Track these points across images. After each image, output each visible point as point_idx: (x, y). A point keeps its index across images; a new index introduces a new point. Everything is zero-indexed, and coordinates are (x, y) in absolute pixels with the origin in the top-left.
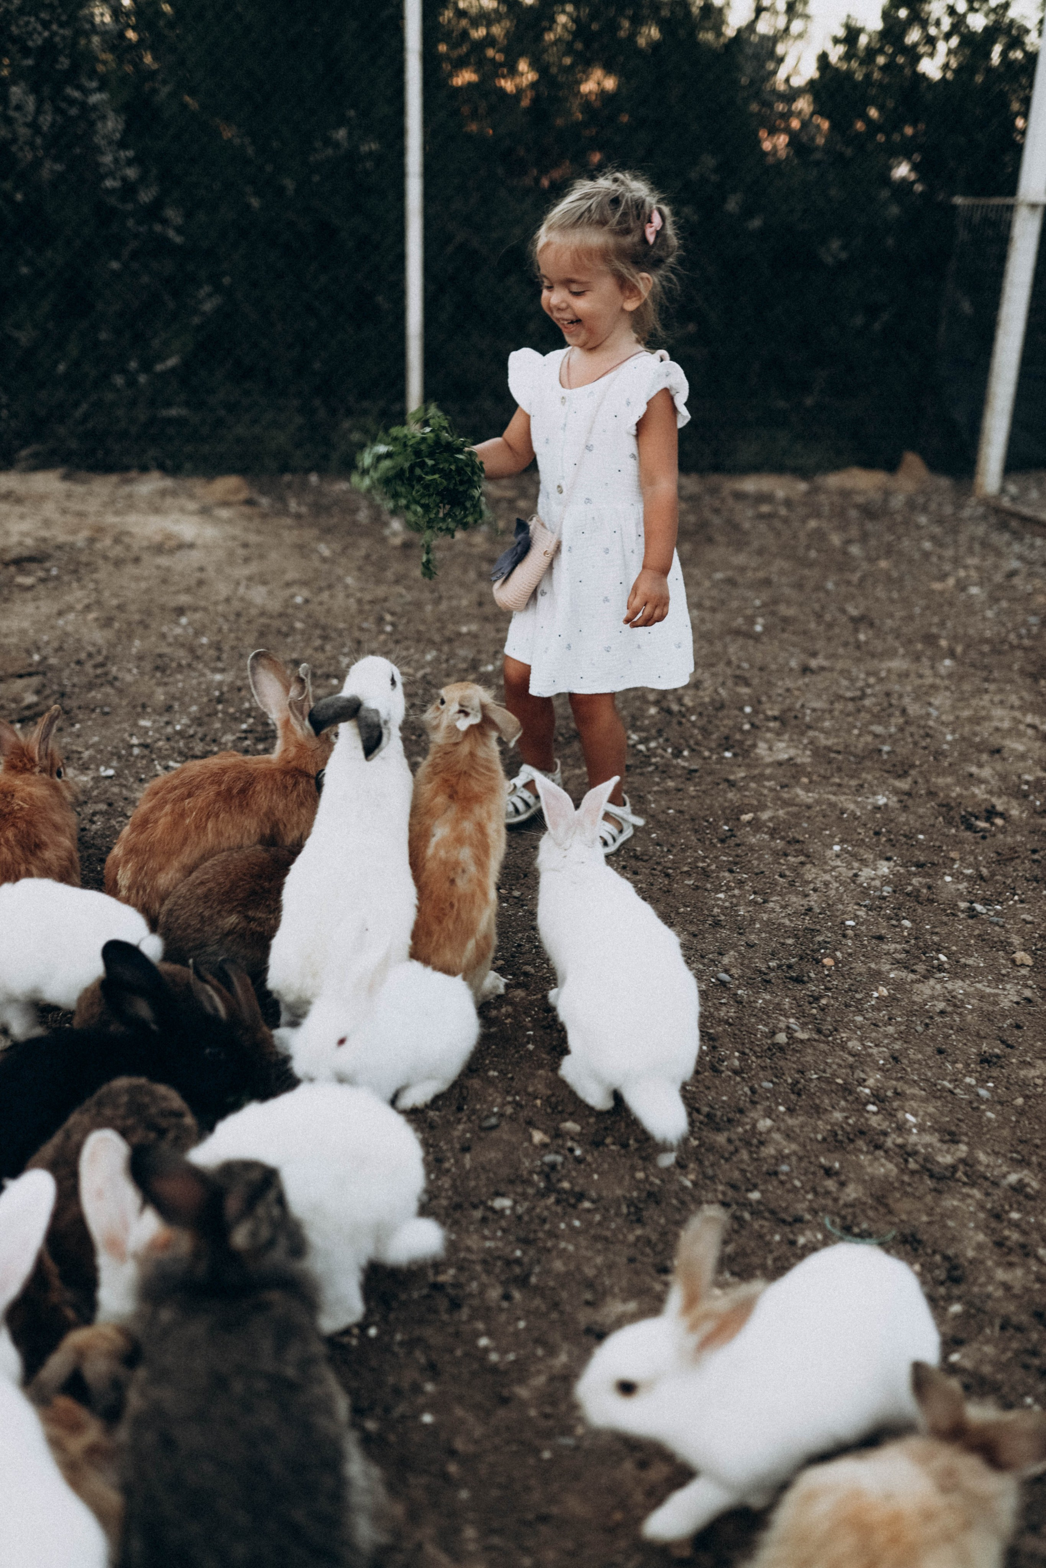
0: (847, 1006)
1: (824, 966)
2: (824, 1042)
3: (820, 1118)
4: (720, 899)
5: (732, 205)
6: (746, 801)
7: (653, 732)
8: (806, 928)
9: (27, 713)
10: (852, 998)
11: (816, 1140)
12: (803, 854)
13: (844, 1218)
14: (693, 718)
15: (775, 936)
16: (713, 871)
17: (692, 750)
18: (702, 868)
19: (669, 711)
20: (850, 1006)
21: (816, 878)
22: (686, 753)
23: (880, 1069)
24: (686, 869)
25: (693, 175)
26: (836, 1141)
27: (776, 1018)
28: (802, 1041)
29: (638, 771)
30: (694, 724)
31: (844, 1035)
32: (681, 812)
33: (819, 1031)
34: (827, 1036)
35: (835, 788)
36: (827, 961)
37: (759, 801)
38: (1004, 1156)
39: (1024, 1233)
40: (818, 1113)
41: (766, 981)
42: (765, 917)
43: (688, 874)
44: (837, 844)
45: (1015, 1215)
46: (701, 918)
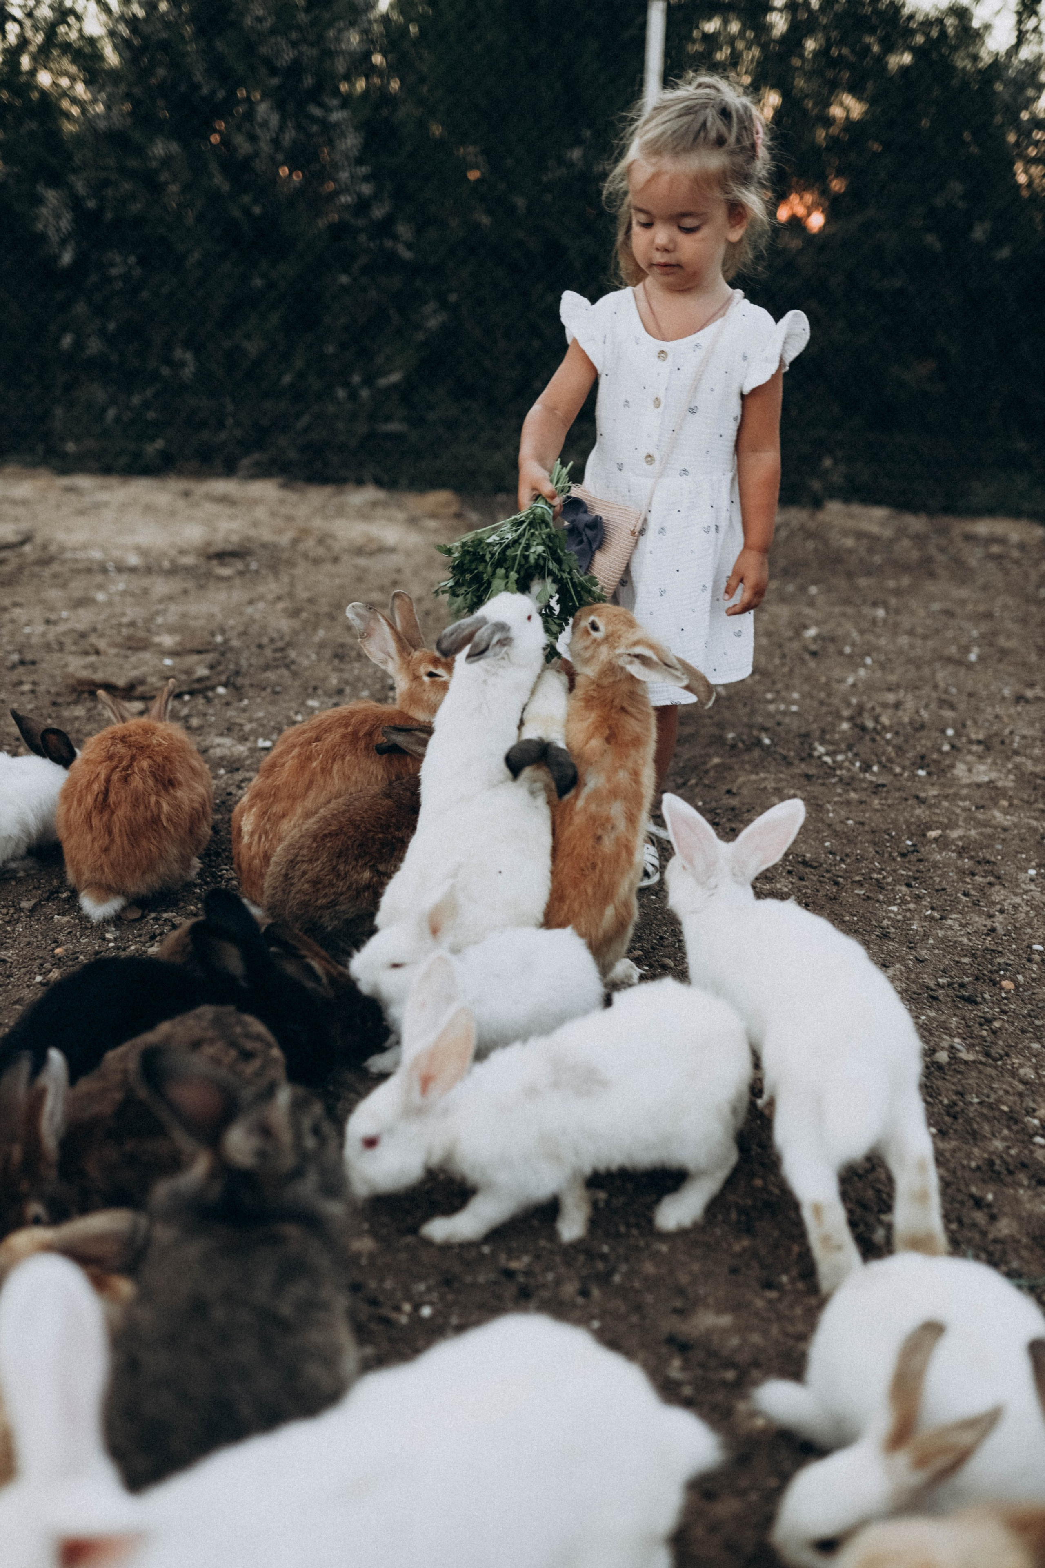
0: (1023, 1031)
1: (1002, 988)
2: (991, 1066)
3: (976, 1145)
4: (892, 912)
5: (979, 233)
6: (935, 818)
7: (843, 746)
8: (987, 949)
9: (196, 686)
10: (1031, 1024)
11: (969, 1167)
12: (993, 875)
14: (889, 736)
15: (950, 953)
16: (888, 884)
17: (883, 766)
18: (877, 880)
19: (863, 728)
20: (1028, 1032)
21: (1004, 900)
22: (875, 768)
24: (857, 878)
25: (939, 202)
26: (993, 1171)
27: (940, 1037)
28: (966, 1063)
29: (820, 781)
30: (888, 742)
31: (1016, 1061)
32: (862, 824)
33: (987, 1055)
34: (995, 1060)
35: (1037, 814)
36: (1007, 984)
37: (950, 820)
40: (975, 1139)
41: (933, 998)
42: (941, 933)
43: (860, 884)
44: (1034, 868)
46: (868, 928)
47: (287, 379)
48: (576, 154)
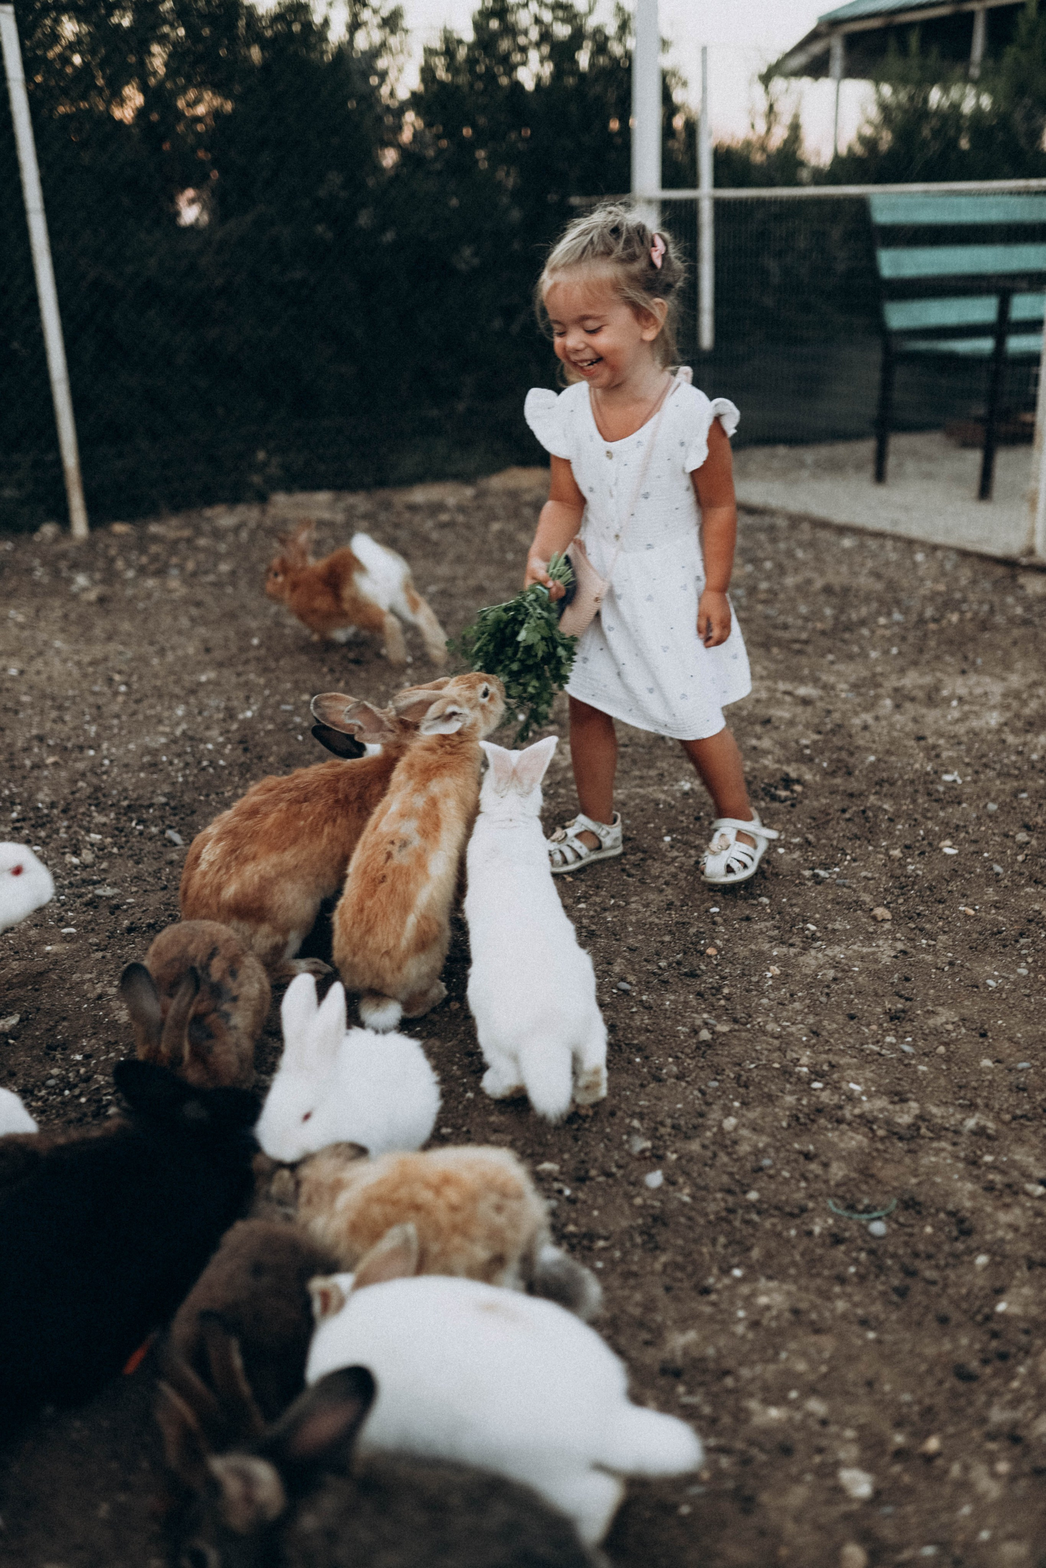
0: (748, 991)
1: (710, 957)
2: (744, 1031)
3: (775, 1106)
5: (364, 219)
8: (677, 923)
10: (750, 982)
11: (782, 1128)
12: (639, 851)
13: (842, 1198)
15: (651, 935)
20: (751, 990)
21: (662, 872)
23: (806, 1046)
25: (322, 193)
26: (801, 1124)
27: (691, 1017)
28: (724, 1034)
31: (759, 1020)
33: (735, 1021)
34: (744, 1024)
35: (637, 782)
36: (711, 951)
38: (953, 1104)
39: (1003, 1173)
40: (772, 1101)
41: (663, 982)
44: (666, 835)
45: (988, 1158)
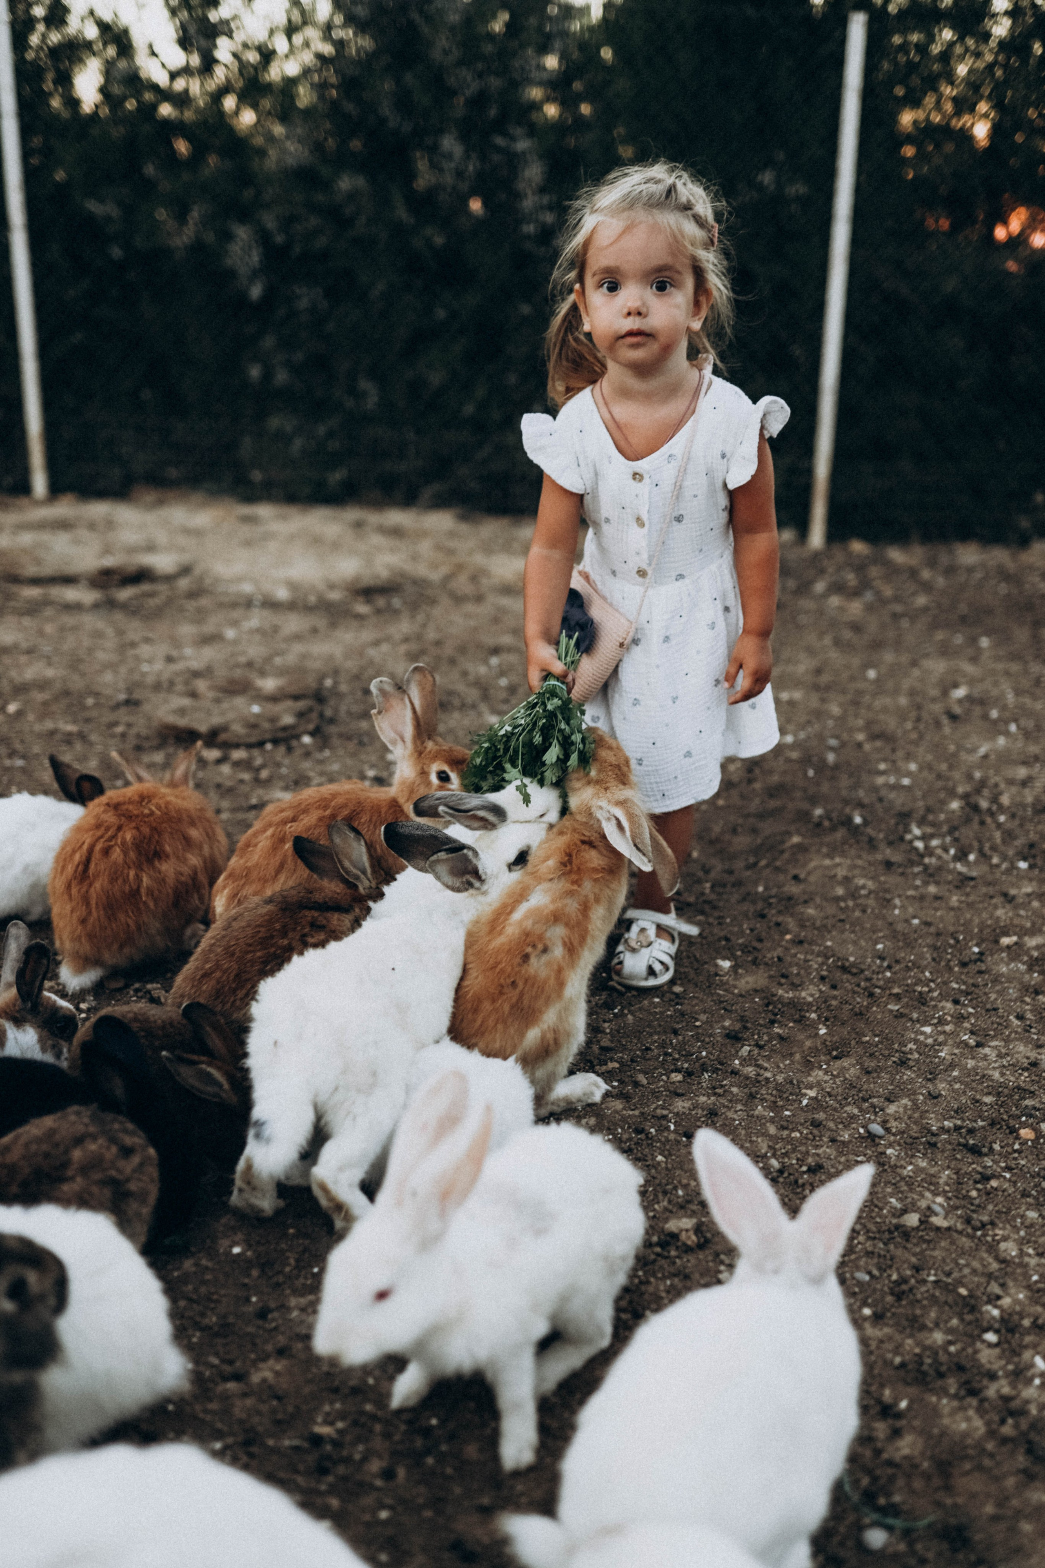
0: (1025, 1194)
1: (1018, 1138)
2: (968, 1236)
3: (911, 1336)
4: (923, 1033)
6: (1016, 921)
7: (945, 828)
8: (1018, 1087)
9: (281, 735)
11: (892, 1362)
13: (875, 1479)
14: (1002, 818)
15: (972, 1089)
16: (932, 999)
17: (982, 854)
18: (920, 993)
19: (976, 808)
20: (1029, 1196)
22: (972, 857)
23: (1029, 1287)
24: (896, 990)
26: (919, 1371)
27: (920, 1193)
28: (938, 1229)
29: (900, 870)
30: (999, 826)
31: (998, 1231)
32: (927, 924)
33: (968, 1221)
34: (975, 1229)
36: (1026, 1133)
37: (1033, 924)
40: (912, 1327)
41: (930, 1144)
42: (971, 1063)
43: (898, 997)
46: (886, 1052)
47: (469, 409)
48: (767, 178)
